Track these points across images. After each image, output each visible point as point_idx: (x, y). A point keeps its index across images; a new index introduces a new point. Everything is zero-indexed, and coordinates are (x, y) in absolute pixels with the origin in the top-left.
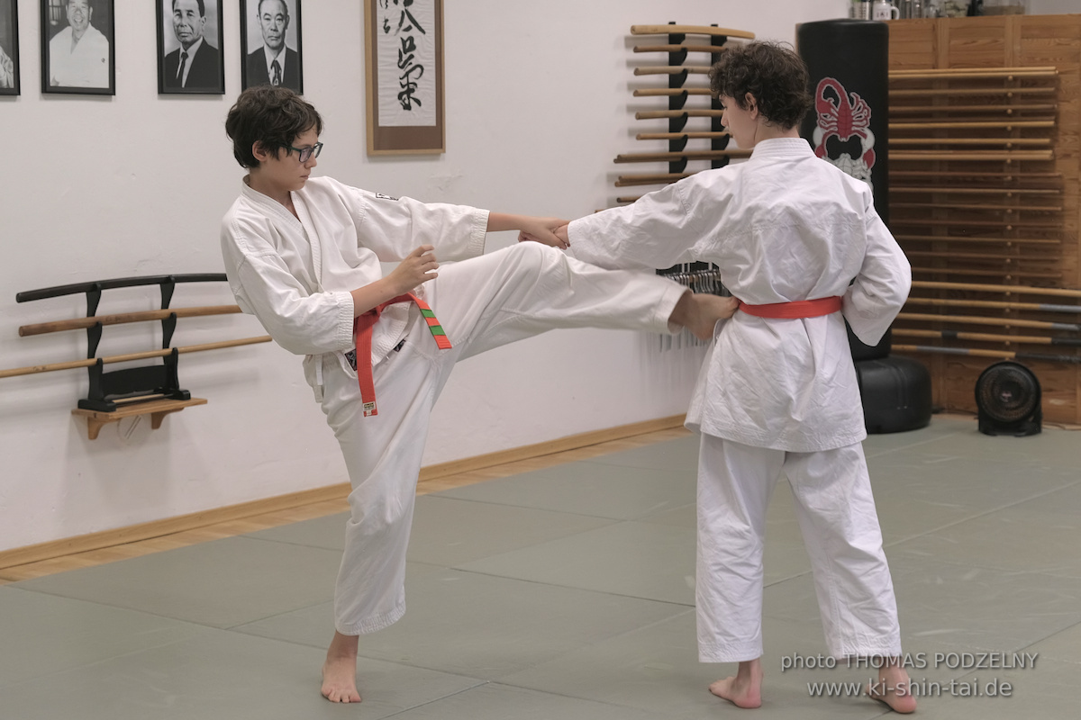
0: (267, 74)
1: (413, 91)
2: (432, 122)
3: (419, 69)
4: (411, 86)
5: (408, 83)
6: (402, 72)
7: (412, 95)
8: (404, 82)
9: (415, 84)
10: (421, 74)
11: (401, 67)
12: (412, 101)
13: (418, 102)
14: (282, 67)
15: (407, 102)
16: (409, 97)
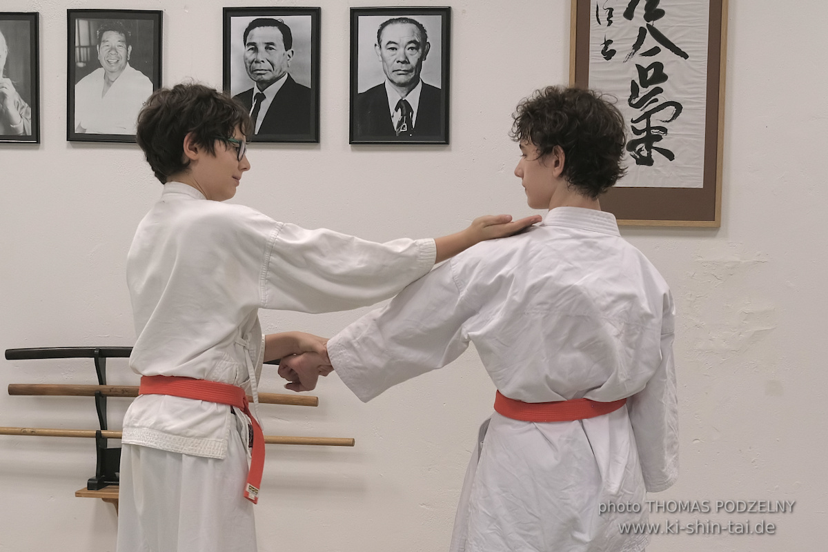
0: (390, 117)
1: (659, 138)
2: (695, 180)
3: (672, 109)
4: (654, 132)
5: (648, 128)
6: (638, 113)
7: (655, 144)
8: (642, 125)
9: (665, 130)
10: (675, 116)
11: (637, 106)
12: (654, 153)
13: (669, 155)
14: (415, 109)
15: (644, 153)
16: (649, 148)
